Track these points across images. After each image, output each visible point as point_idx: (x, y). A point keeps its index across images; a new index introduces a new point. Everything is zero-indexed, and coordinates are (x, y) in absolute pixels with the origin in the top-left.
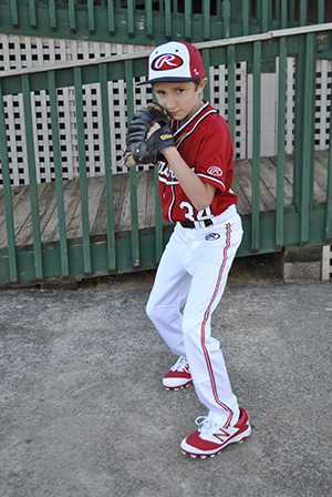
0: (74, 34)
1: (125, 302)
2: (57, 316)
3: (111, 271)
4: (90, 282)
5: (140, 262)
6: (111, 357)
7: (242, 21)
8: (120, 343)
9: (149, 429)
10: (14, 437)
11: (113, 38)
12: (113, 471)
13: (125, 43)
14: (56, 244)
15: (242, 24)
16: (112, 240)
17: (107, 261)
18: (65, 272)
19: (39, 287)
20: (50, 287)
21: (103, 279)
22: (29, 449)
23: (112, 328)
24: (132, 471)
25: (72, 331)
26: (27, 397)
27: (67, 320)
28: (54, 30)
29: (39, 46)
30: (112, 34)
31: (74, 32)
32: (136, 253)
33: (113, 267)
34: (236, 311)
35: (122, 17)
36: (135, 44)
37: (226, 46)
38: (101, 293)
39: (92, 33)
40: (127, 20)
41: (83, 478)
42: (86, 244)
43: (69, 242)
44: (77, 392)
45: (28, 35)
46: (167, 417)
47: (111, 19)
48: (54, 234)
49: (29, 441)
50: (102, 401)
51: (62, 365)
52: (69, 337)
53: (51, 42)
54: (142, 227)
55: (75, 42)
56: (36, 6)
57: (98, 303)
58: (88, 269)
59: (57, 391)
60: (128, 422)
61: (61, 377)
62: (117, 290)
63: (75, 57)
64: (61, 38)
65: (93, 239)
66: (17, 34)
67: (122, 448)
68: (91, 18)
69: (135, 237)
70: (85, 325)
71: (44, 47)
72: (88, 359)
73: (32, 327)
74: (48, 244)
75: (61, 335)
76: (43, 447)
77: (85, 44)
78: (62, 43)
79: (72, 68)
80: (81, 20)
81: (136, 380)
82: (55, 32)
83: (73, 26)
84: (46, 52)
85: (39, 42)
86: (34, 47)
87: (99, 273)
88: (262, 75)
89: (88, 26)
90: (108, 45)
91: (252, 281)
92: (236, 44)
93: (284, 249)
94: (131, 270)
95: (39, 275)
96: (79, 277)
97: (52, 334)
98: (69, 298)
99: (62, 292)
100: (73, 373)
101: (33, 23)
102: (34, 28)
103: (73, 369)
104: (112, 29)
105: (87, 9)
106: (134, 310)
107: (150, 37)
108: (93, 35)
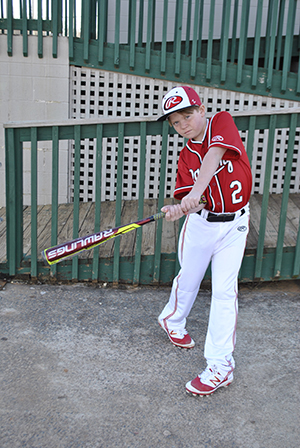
1: (270, 305)
3: (255, 279)
5: (281, 274)
6: (283, 353)
8: (284, 341)
10: (239, 418)
11: (238, 89)
13: (247, 93)
16: (260, 254)
17: (254, 271)
22: (257, 429)
28: (193, 78)
30: (239, 85)
31: (208, 81)
32: (279, 267)
33: (258, 275)
35: (248, 72)
36: (255, 94)
39: (222, 83)
40: (252, 75)
44: (271, 382)
45: (171, 81)
47: (240, 73)
49: (253, 422)
54: (287, 246)
55: (207, 89)
56: (181, 59)
59: (253, 379)
61: (251, 367)
62: (258, 294)
63: (206, 100)
64: (196, 85)
66: (162, 79)
68: (224, 71)
69: (280, 253)
72: (265, 353)
76: (267, 429)
77: (215, 91)
78: (198, 88)
80: (216, 72)
82: (192, 80)
83: (208, 77)
87: (245, 280)
89: (220, 76)
90: (233, 93)
94: (270, 279)
100: (259, 365)
101: (177, 72)
102: (177, 75)
103: (257, 361)
104: (239, 81)
105: (221, 64)
106: (281, 313)
107: (269, 90)
108: (223, 85)
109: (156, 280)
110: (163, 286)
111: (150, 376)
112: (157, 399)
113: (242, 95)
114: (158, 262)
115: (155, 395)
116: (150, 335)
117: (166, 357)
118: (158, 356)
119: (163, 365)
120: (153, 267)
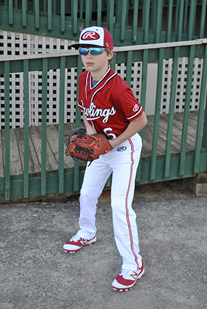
0: (37, 31)
2: (65, 221)
7: (144, 30)
11: (62, 36)
13: (70, 39)
14: (56, 172)
15: (144, 33)
19: (41, 201)
20: (49, 201)
26: (83, 280)
29: (13, 38)
30: (63, 33)
31: (38, 30)
35: (70, 22)
39: (50, 31)
40: (73, 25)
42: (77, 172)
43: (65, 171)
47: (63, 23)
53: (21, 36)
55: (37, 37)
56: (13, 11)
58: (76, 189)
63: (36, 46)
64: (27, 33)
68: (50, 22)
71: (16, 39)
72: (106, 251)
73: (53, 230)
74: (50, 172)
77: (44, 38)
78: (29, 37)
80: (43, 22)
82: (24, 29)
83: (37, 26)
84: (17, 42)
85: (13, 35)
86: (9, 38)
88: (148, 64)
89: (47, 27)
90: (59, 40)
91: (175, 195)
93: (197, 175)
95: (43, 193)
96: (69, 194)
98: (65, 208)
99: (58, 204)
100: (103, 262)
101: (11, 22)
102: (11, 26)
103: (101, 258)
104: (63, 30)
105: (47, 16)
108: (50, 33)
109: (7, 199)
110: (14, 203)
111: (11, 283)
112: (21, 304)
113: (66, 41)
114: (8, 183)
115: (18, 301)
116: (7, 247)
117: (23, 264)
118: (17, 265)
119: (22, 272)
120: (4, 187)
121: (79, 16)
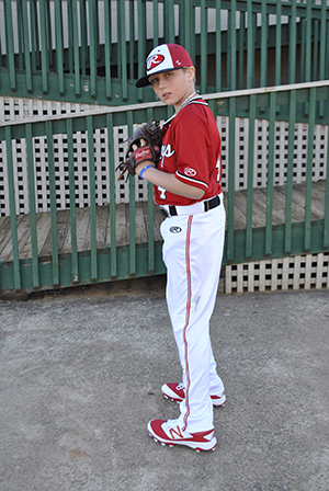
0: (30, 94)
1: (66, 309)
2: (10, 320)
3: (55, 286)
4: (38, 295)
5: (79, 278)
6: (51, 349)
9: (75, 396)
11: (62, 98)
12: (45, 423)
13: (73, 102)
14: (10, 263)
16: (56, 260)
17: (52, 277)
18: (18, 287)
20: (5, 298)
21: (49, 292)
23: (53, 328)
24: (59, 423)
25: (21, 331)
27: (17, 323)
28: (14, 90)
30: (62, 95)
31: (30, 92)
32: (75, 271)
33: (57, 282)
34: (153, 316)
35: (71, 81)
36: (82, 103)
37: (146, 109)
38: (47, 303)
39: (45, 93)
40: (74, 83)
41: (22, 428)
42: (35, 263)
43: (21, 262)
46: (90, 389)
47: (61, 83)
48: (9, 256)
50: (41, 379)
51: (11, 355)
52: (18, 335)
53: (11, 100)
54: (81, 250)
55: (31, 101)
57: (43, 311)
58: (36, 284)
59: (6, 372)
60: (59, 392)
62: (60, 301)
63: (31, 113)
64: (19, 97)
65: (40, 260)
67: (53, 408)
68: (45, 82)
69: (75, 258)
70: (32, 327)
71: (5, 104)
72: (33, 350)
74: (4, 263)
75: (12, 334)
77: (40, 102)
78: (20, 101)
79: (24, 124)
80: (37, 83)
81: (68, 364)
82: (14, 92)
83: (30, 88)
84: (7, 108)
87: (45, 288)
89: (42, 88)
90: (58, 104)
92: (153, 108)
94: (71, 285)
96: (29, 291)
97: (6, 333)
98: (21, 307)
99: (15, 302)
104: (62, 91)
105: (41, 75)
106: (72, 316)
107: (94, 98)
108: (46, 95)
113: (68, 105)
121: (81, 73)
